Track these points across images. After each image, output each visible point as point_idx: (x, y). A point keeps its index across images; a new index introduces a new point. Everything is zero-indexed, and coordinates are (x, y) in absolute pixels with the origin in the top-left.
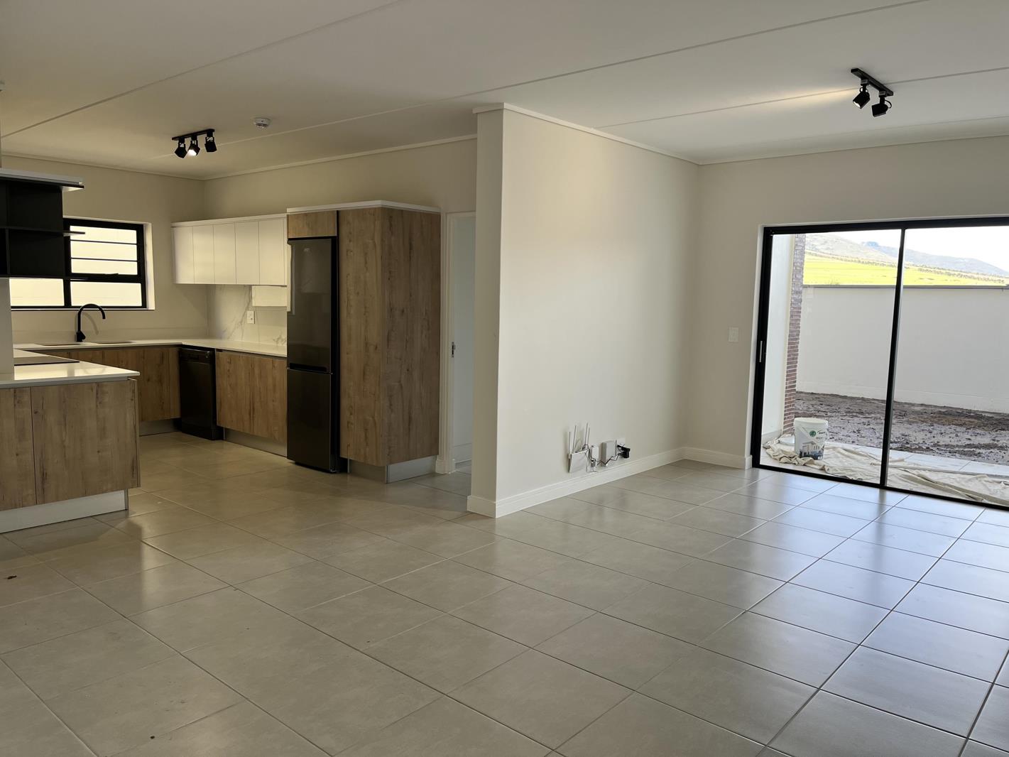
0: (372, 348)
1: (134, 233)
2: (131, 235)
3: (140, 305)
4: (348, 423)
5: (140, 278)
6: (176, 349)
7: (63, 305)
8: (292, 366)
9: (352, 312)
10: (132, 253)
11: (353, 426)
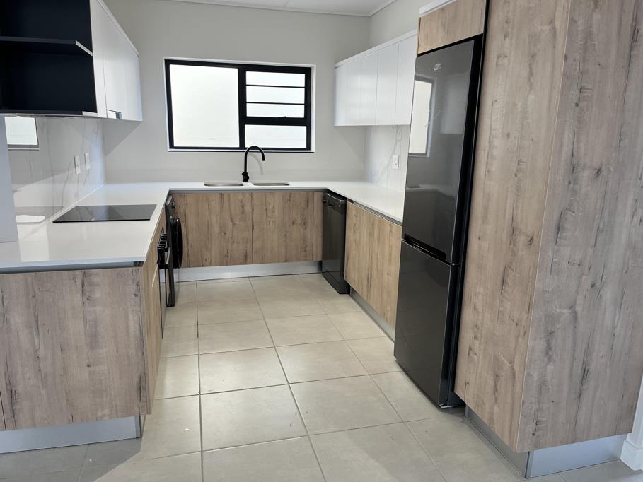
0: (522, 240)
1: (302, 76)
2: (300, 79)
3: (305, 147)
4: (470, 349)
5: (305, 121)
6: (321, 194)
7: (238, 146)
8: (408, 239)
9: (494, 169)
10: (300, 96)
11: (476, 358)
